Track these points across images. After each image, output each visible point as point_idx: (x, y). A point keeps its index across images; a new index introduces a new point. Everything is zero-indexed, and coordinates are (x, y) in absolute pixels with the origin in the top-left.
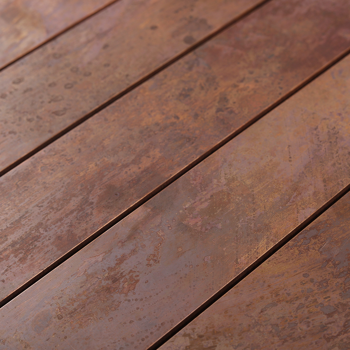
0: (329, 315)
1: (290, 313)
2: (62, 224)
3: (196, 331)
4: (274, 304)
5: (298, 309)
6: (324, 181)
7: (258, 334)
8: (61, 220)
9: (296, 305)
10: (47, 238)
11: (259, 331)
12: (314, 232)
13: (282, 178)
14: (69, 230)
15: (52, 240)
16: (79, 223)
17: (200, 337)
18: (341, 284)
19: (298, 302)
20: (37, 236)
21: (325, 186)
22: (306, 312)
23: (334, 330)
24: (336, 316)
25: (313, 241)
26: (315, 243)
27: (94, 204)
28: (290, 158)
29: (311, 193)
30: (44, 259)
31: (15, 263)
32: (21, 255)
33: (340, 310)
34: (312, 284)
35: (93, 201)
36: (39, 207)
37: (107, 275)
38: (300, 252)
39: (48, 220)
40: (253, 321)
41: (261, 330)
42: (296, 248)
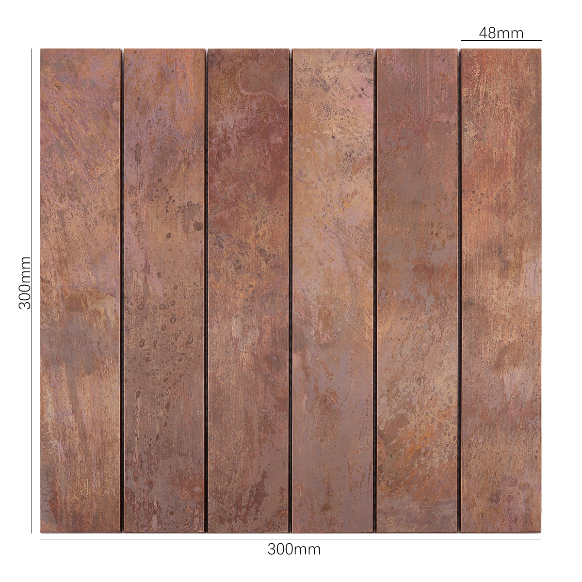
0: (430, 329)
1: (413, 343)
2: (269, 398)
3: (383, 390)
4: (402, 346)
5: (414, 338)
6: (361, 257)
7: (409, 366)
8: (265, 397)
9: (412, 337)
10: (271, 412)
11: (408, 365)
12: (383, 292)
13: (340, 274)
14: (275, 398)
15: (274, 411)
16: (276, 390)
17: (388, 391)
18: (420, 308)
19: (411, 335)
20: (265, 415)
21: (364, 260)
22: (419, 337)
23: (438, 334)
24: (433, 327)
25: (387, 297)
26: (390, 298)
27: (270, 374)
28: (331, 258)
29: (361, 270)
30: (282, 422)
31: (272, 437)
32: (270, 431)
33: (432, 322)
34: (408, 320)
35: (267, 373)
36: (247, 400)
37: (318, 402)
38: (388, 309)
39: (260, 403)
40: (402, 362)
41: (409, 363)
42: (384, 308)
